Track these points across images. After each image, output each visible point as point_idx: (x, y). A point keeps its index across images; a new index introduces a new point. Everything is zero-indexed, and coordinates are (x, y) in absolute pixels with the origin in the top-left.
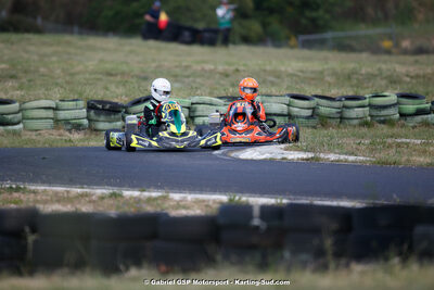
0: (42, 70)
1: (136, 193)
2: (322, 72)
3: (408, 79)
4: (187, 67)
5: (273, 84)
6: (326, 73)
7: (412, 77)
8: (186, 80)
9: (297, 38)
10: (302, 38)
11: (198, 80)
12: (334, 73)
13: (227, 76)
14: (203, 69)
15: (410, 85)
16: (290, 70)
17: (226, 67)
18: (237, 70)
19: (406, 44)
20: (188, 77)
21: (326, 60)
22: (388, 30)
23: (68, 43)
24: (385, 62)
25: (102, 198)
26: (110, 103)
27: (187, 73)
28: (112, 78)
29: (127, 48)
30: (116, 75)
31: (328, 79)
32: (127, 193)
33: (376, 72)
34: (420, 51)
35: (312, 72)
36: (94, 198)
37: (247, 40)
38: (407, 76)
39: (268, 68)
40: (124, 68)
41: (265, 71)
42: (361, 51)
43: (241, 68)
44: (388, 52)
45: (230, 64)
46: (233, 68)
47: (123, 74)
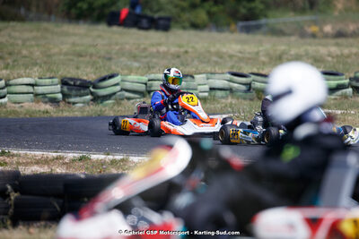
0: (25, 52)
1: (102, 157)
2: (257, 53)
3: (330, 59)
4: (145, 49)
5: (216, 63)
6: (261, 54)
7: (333, 57)
8: (144, 60)
9: (236, 24)
10: (241, 24)
11: (154, 60)
12: (268, 55)
13: (178, 57)
14: (158, 52)
15: (332, 64)
16: (231, 52)
17: (177, 49)
18: (186, 52)
19: (328, 29)
20: (146, 57)
21: (260, 43)
22: (313, 17)
23: (46, 30)
24: (310, 45)
25: (73, 161)
26: (80, 80)
27: (144, 54)
28: (81, 59)
29: (95, 33)
30: (86, 56)
31: (263, 59)
32: (95, 157)
33: (303, 53)
34: (340, 35)
35: (249, 53)
36: (66, 161)
37: (195, 26)
38: (329, 55)
39: (213, 49)
40: (92, 50)
41: (209, 52)
42: (290, 35)
43: (190, 50)
44: (314, 36)
45: (180, 46)
46: (182, 50)
47: (91, 55)
